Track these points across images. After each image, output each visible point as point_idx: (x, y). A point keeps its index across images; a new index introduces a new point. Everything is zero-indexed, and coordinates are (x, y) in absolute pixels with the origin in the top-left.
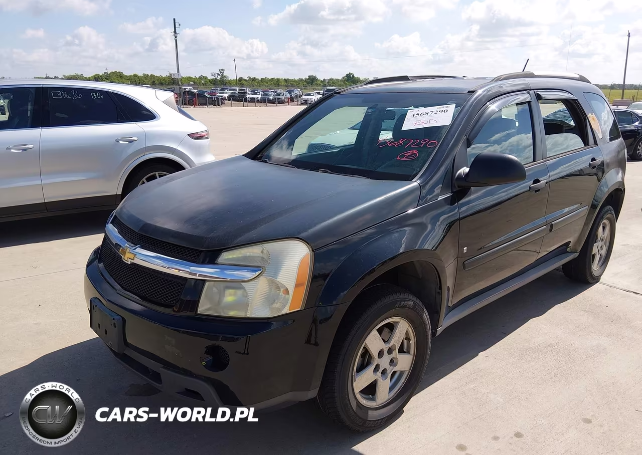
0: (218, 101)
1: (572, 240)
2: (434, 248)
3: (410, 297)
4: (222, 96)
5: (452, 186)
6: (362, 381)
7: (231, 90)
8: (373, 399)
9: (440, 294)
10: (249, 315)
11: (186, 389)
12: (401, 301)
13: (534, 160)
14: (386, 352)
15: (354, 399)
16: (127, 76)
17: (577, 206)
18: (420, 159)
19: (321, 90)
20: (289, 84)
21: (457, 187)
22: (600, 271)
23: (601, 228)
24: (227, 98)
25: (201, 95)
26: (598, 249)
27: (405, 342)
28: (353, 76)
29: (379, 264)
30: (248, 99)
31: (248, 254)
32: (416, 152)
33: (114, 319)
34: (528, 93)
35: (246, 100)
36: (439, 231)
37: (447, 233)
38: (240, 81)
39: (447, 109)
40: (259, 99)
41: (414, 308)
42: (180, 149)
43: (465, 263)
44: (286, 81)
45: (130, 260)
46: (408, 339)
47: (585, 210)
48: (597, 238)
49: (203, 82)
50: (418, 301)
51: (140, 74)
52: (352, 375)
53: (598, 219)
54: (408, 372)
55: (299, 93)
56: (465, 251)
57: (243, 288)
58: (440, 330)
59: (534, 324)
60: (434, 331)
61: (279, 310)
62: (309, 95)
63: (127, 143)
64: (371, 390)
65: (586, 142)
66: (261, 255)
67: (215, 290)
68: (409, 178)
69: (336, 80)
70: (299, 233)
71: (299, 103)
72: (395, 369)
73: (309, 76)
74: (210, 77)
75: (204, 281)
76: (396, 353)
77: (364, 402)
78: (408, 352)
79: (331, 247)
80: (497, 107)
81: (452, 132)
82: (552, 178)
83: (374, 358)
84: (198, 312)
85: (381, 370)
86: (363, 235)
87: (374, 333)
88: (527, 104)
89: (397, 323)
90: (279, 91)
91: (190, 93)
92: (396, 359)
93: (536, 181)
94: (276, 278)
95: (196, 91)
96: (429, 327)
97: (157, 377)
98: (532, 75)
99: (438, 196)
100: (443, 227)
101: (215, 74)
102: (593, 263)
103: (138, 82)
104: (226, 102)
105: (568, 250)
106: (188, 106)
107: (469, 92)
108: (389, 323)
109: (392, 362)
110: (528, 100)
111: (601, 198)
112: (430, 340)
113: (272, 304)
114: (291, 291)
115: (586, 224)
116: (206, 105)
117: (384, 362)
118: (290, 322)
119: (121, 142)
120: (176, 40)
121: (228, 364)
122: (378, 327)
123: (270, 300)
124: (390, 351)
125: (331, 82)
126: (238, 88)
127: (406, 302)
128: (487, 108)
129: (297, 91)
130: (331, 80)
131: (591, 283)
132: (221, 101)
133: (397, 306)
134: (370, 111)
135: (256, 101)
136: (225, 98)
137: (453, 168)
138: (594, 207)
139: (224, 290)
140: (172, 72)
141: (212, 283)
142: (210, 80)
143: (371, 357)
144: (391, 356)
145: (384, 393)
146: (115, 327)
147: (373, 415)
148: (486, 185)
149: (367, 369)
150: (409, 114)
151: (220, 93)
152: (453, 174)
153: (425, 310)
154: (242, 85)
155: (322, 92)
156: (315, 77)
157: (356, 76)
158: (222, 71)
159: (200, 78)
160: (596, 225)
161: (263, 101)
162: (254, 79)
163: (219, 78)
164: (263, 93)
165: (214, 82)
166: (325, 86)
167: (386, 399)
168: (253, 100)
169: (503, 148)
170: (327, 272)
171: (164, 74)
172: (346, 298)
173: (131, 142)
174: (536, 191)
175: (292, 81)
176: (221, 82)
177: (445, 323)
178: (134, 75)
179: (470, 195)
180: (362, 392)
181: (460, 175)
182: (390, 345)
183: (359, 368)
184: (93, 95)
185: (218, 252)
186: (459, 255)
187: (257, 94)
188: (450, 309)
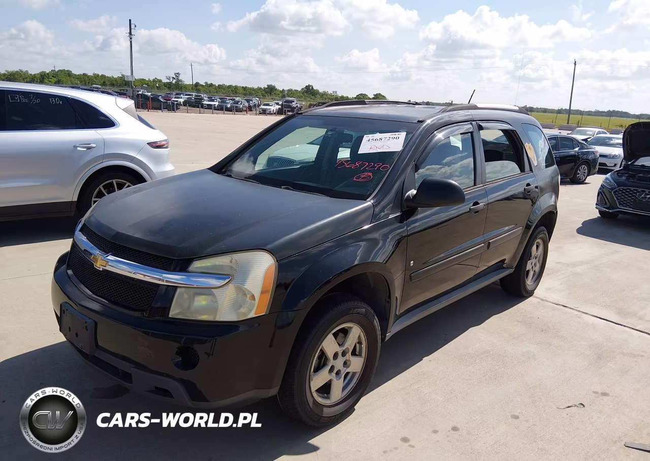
0: (173, 106)
1: (507, 257)
2: (384, 262)
3: (363, 304)
4: (177, 101)
5: (401, 206)
6: (318, 381)
7: (186, 95)
8: (328, 398)
9: (389, 302)
10: (218, 319)
11: (156, 388)
12: (355, 308)
13: (475, 184)
14: (340, 355)
15: (311, 397)
16: (75, 75)
17: (513, 226)
18: (374, 181)
19: (280, 100)
20: (247, 92)
21: (405, 207)
22: (534, 285)
23: (534, 247)
24: (182, 103)
25: (155, 99)
26: (532, 266)
27: (358, 345)
28: (312, 88)
29: (336, 275)
30: (204, 105)
31: (217, 263)
32: (370, 174)
33: (86, 322)
34: (471, 124)
35: (202, 106)
36: (389, 247)
37: (396, 248)
38: (196, 87)
39: (398, 136)
40: (216, 106)
41: (365, 315)
42: (138, 157)
43: (412, 275)
44: (245, 88)
45: (102, 267)
46: (360, 343)
47: (520, 230)
48: (531, 256)
49: (157, 85)
50: (369, 309)
51: (90, 73)
52: (310, 375)
53: (532, 239)
54: (359, 373)
55: (257, 103)
56: (412, 265)
57: (213, 295)
58: (389, 335)
59: (473, 332)
60: (383, 336)
61: (245, 314)
62: (268, 105)
63: (86, 149)
64: (325, 389)
65: (522, 169)
66: (230, 264)
67: (186, 296)
68: (364, 198)
69: (295, 90)
70: (266, 245)
71: (258, 112)
72: (348, 370)
73: (268, 85)
74: (165, 80)
75: (176, 287)
76: (349, 356)
77: (320, 400)
78: (360, 355)
79: (292, 259)
80: (443, 136)
81: (402, 158)
82: (490, 201)
83: (330, 360)
84: (170, 316)
85: (335, 371)
86: (322, 248)
87: (330, 337)
88: (470, 134)
89: (351, 328)
90: (237, 99)
91: (143, 96)
92: (349, 360)
93: (476, 203)
94: (244, 285)
95: (149, 94)
96: (379, 333)
97: (128, 377)
98: (475, 108)
99: (388, 215)
100: (392, 243)
101: (170, 78)
102: (527, 278)
103: (88, 81)
104: (182, 107)
105: (504, 265)
106: (141, 110)
107: (419, 121)
108: (343, 328)
109: (346, 364)
110: (470, 131)
111: (535, 220)
112: (379, 344)
113: (239, 309)
114: (257, 296)
115: (521, 243)
116: (160, 109)
117: (339, 364)
118: (256, 325)
119: (79, 149)
120: (131, 42)
121: (197, 364)
122: (334, 331)
123: (237, 305)
124: (344, 354)
125: (290, 93)
126: (194, 94)
127: (359, 309)
128: (435, 136)
129: (255, 101)
130: (290, 90)
131: (526, 297)
132: (177, 106)
133: (351, 312)
134: (329, 133)
135: (213, 108)
136: (180, 103)
137: (402, 190)
138: (528, 227)
139: (194, 297)
140: (125, 74)
141: (184, 289)
142: (164, 84)
143: (327, 359)
144: (344, 359)
145: (337, 393)
146: (87, 330)
147: (327, 412)
148: (431, 206)
149: (323, 370)
150: (366, 138)
151: (175, 98)
152: (402, 195)
153: (376, 317)
154: (198, 91)
155: (280, 103)
156: (274, 87)
157: (315, 88)
158: (177, 75)
159: (154, 80)
160: (530, 244)
161: (220, 108)
162: (211, 85)
163: (174, 82)
164: (220, 101)
165: (169, 86)
166: (284, 96)
167: (340, 397)
168: (209, 107)
169: (452, 170)
170: (288, 282)
171: (116, 75)
172: (306, 305)
173: (89, 148)
174: (476, 213)
175: (251, 89)
176: (176, 86)
177: (394, 329)
178: (84, 74)
179: (417, 215)
180: (318, 391)
181: (408, 196)
182: (344, 348)
183: (317, 369)
184: (52, 100)
185: (190, 261)
186: (407, 268)
187: (214, 101)
188: (398, 317)
